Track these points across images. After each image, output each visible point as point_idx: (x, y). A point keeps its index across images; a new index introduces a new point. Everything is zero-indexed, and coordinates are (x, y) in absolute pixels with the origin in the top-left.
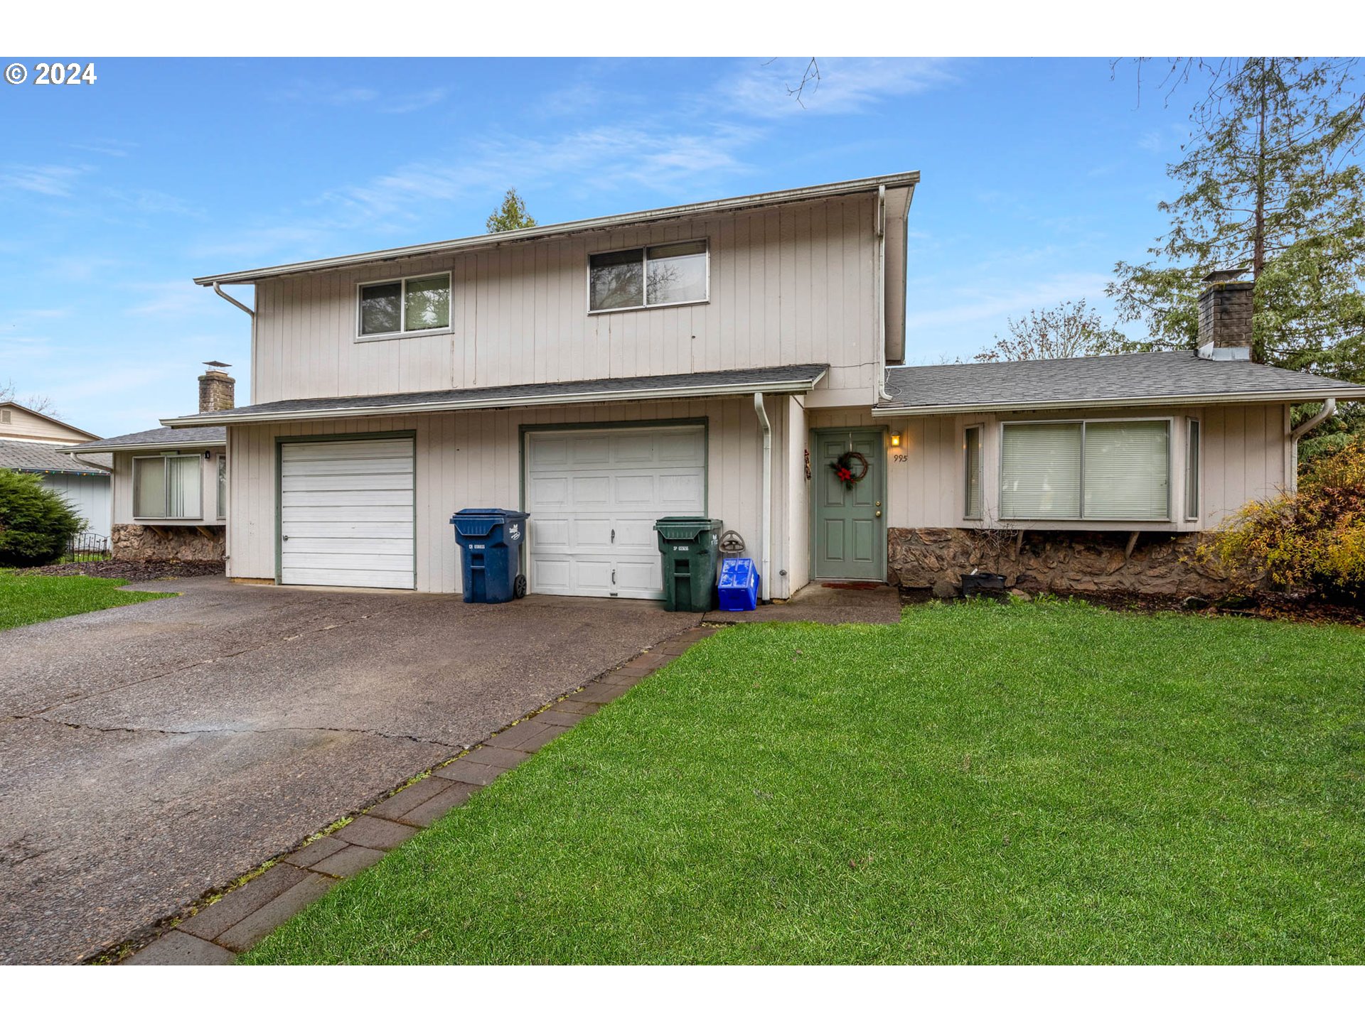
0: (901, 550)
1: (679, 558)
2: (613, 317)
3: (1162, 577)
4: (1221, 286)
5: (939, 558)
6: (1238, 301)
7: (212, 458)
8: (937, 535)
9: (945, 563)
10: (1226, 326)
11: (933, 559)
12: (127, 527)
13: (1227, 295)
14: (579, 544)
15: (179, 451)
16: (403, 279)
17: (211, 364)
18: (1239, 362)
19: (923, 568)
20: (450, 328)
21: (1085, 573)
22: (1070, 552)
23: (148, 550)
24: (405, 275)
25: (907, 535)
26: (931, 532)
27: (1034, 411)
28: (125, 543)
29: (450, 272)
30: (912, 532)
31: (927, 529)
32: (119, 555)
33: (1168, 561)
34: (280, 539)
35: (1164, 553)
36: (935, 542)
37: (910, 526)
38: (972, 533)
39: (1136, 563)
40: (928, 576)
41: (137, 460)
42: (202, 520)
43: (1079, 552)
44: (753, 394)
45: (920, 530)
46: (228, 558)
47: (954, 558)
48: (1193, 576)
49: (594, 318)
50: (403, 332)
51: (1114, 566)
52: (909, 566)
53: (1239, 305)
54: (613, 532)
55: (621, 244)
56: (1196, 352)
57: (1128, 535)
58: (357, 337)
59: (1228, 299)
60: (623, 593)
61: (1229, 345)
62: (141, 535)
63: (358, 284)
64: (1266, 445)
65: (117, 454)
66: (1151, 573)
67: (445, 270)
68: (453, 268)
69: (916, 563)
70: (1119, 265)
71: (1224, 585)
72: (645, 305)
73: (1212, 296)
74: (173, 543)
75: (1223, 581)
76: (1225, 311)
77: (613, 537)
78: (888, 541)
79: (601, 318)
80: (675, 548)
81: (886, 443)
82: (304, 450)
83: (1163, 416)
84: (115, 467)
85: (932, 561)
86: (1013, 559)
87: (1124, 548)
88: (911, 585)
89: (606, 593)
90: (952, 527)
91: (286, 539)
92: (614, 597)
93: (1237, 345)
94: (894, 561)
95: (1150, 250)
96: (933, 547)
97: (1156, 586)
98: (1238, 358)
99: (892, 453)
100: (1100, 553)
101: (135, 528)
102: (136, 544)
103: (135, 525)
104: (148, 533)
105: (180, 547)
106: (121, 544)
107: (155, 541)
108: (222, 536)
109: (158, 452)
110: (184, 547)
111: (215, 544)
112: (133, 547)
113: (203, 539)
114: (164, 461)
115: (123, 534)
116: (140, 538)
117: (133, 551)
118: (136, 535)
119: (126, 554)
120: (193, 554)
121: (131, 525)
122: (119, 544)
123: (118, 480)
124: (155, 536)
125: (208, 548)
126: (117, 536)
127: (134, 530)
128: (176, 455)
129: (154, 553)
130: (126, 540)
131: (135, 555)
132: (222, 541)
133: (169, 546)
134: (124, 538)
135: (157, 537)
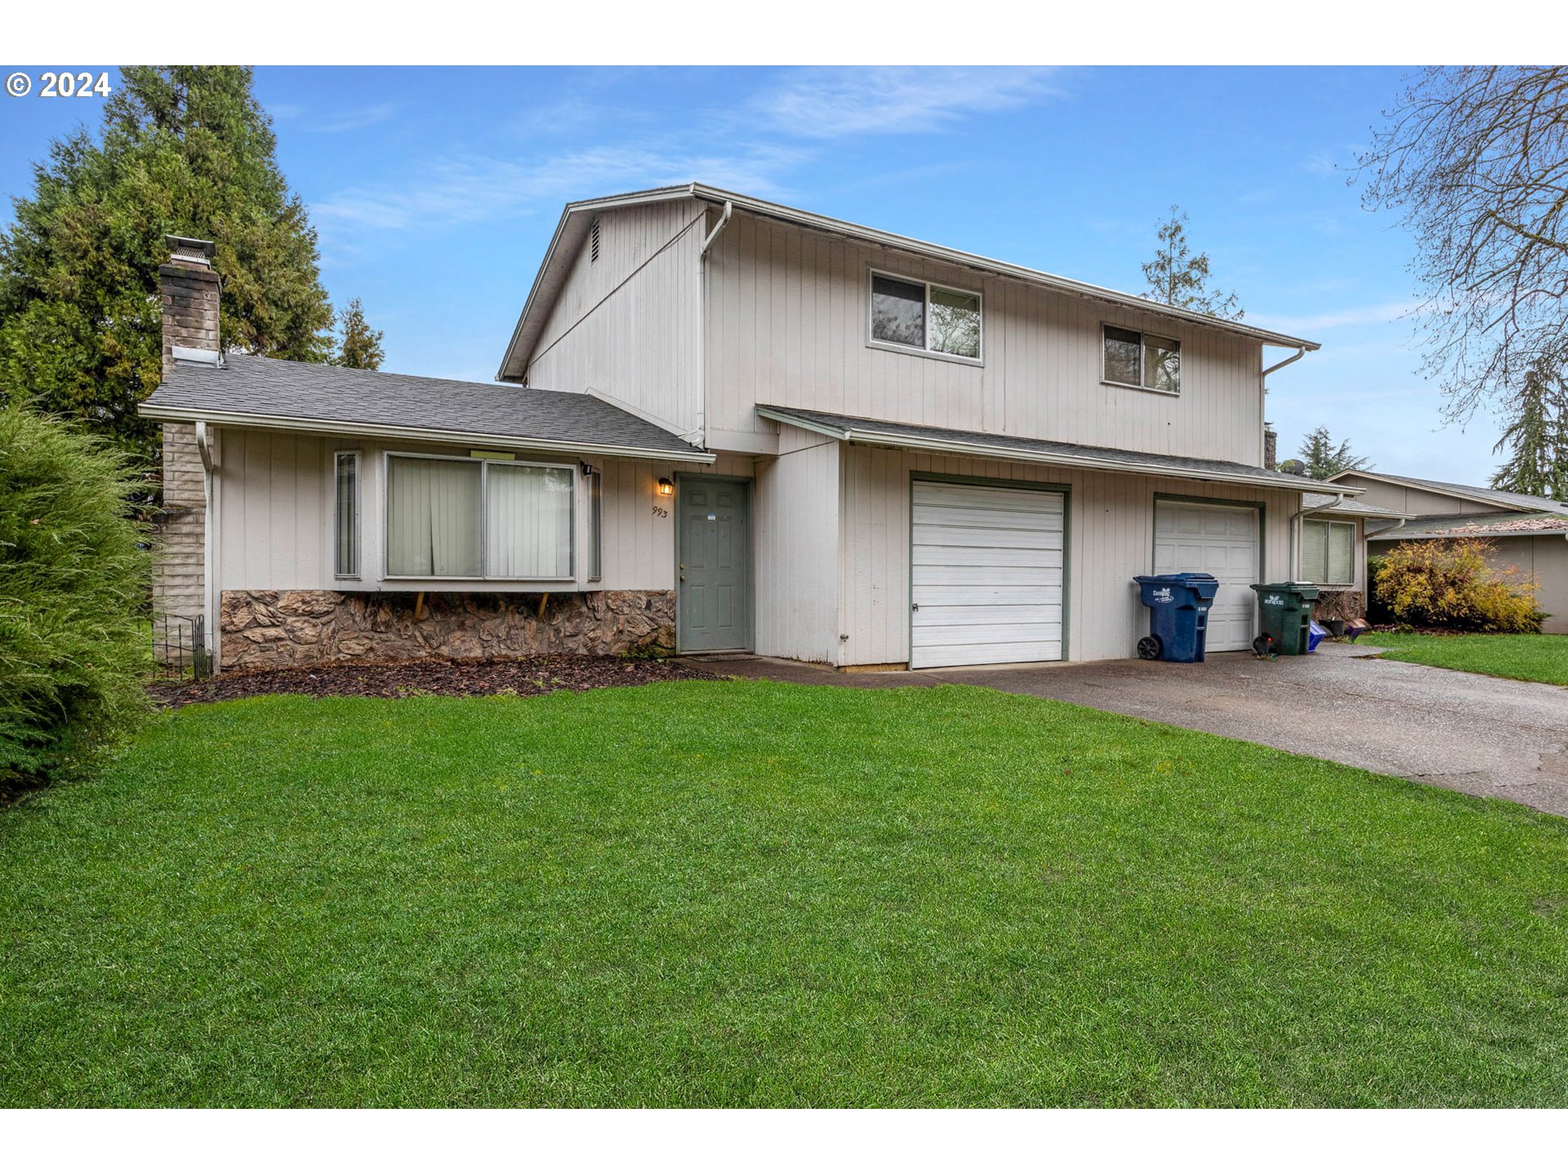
2: (1118, 390)
12: (275, 597)
15: (521, 454)
16: (928, 284)
20: (980, 360)
23: (352, 644)
24: (931, 280)
28: (272, 632)
29: (980, 295)
32: (246, 658)
34: (911, 608)
42: (573, 582)
46: (845, 637)
49: (1104, 387)
50: (929, 350)
55: (1122, 322)
58: (872, 341)
62: (327, 613)
63: (872, 269)
67: (976, 291)
68: (983, 291)
72: (1142, 386)
74: (427, 628)
79: (1109, 388)
80: (1303, 606)
82: (940, 491)
84: (223, 460)
91: (916, 608)
101: (306, 598)
102: (309, 632)
103: (310, 592)
104: (354, 608)
105: (448, 634)
106: (256, 634)
107: (374, 624)
108: (560, 611)
109: (467, 449)
110: (458, 634)
111: (541, 625)
112: (298, 641)
113: (510, 616)
114: (480, 469)
115: (264, 611)
116: (324, 620)
117: (300, 648)
118: (311, 614)
119: (273, 655)
120: (484, 644)
121: (292, 592)
122: (248, 633)
123: (233, 495)
124: (375, 614)
125: (522, 632)
126: (242, 617)
127: (304, 602)
128: (509, 460)
129: (371, 649)
130: (274, 625)
131: (308, 657)
132: (558, 620)
133: (417, 634)
134: (267, 621)
135: (383, 616)
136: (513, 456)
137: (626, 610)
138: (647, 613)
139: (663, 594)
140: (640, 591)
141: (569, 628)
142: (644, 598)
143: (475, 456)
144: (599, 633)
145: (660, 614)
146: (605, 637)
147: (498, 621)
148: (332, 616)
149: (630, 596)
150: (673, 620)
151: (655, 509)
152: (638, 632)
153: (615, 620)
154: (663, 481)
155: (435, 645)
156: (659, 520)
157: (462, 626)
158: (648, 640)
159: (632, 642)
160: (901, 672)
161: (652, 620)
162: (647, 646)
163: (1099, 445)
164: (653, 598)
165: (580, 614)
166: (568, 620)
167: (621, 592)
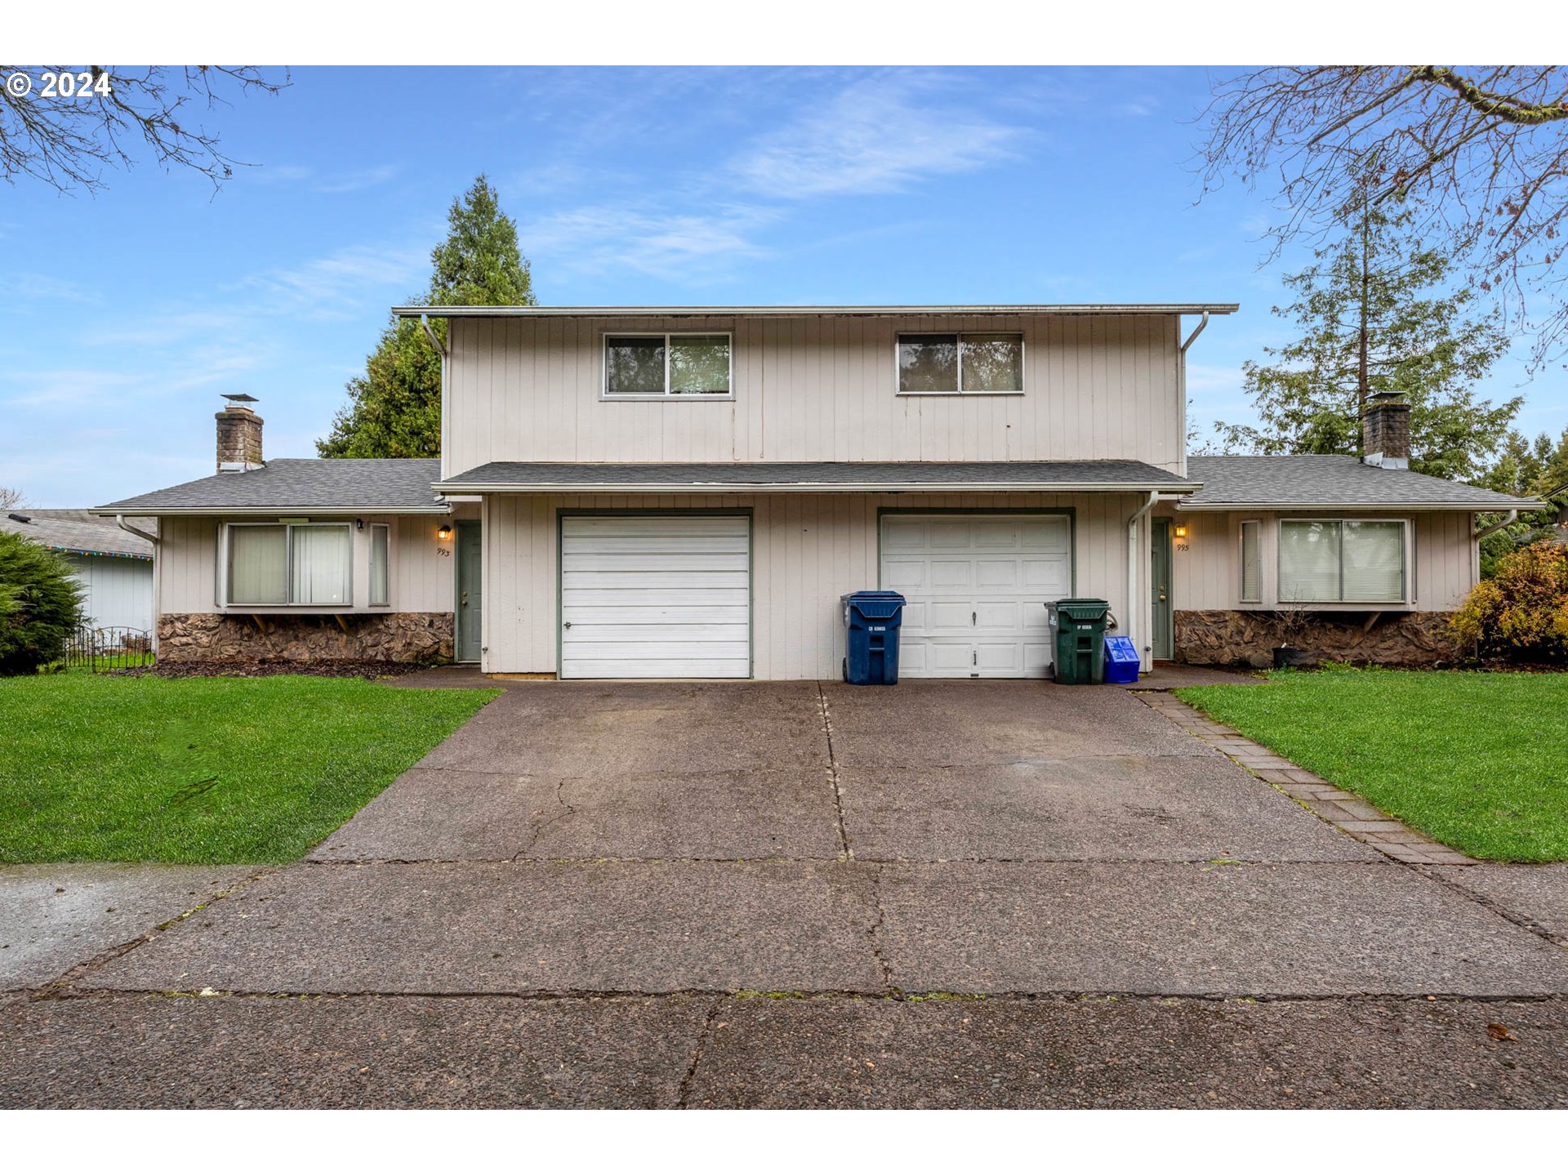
0: (1186, 630)
1: (1083, 636)
2: (924, 400)
3: (1390, 649)
4: (1387, 405)
5: (1219, 637)
6: (1399, 420)
7: (365, 528)
8: (1217, 616)
9: (1223, 641)
10: (1390, 439)
11: (1214, 639)
12: (187, 617)
13: (1392, 414)
14: (937, 627)
15: (312, 518)
16: (668, 335)
17: (232, 397)
18: (1400, 470)
19: (1205, 646)
20: (730, 394)
21: (1334, 647)
22: (1323, 630)
23: (229, 648)
24: (669, 330)
25: (1190, 617)
26: (1211, 614)
27: (1309, 511)
28: (184, 640)
29: (730, 334)
30: (1194, 614)
31: (1209, 611)
32: (171, 656)
33: (1395, 636)
34: (562, 626)
35: (1390, 630)
36: (1215, 622)
37: (1192, 609)
38: (1244, 613)
39: (1370, 637)
40: (1209, 653)
41: (232, 528)
42: (351, 606)
43: (1330, 630)
44: (1149, 492)
45: (1202, 612)
46: (486, 650)
47: (1231, 637)
48: (1412, 647)
49: (903, 400)
50: (667, 393)
51: (1356, 641)
52: (1192, 645)
53: (1400, 422)
54: (974, 614)
55: (931, 327)
56: (1362, 460)
57: (1369, 614)
58: (604, 395)
59: (1392, 417)
60: (984, 673)
61: (1394, 455)
62: (214, 628)
63: (605, 334)
64: (1458, 543)
65: (164, 520)
66: (1382, 645)
67: (724, 330)
68: (733, 330)
69: (1198, 642)
70: (1247, 363)
71: (1434, 654)
72: (960, 391)
73: (1380, 414)
74: (274, 639)
75: (1432, 650)
76: (1390, 427)
77: (974, 620)
78: (1175, 622)
79: (910, 399)
80: (1079, 627)
81: (1171, 533)
82: (594, 524)
83: (1399, 518)
84: (162, 536)
85: (1212, 639)
86: (1279, 636)
87: (1362, 626)
88: (1194, 661)
89: (966, 674)
90: (1226, 608)
91: (568, 625)
92: (975, 677)
93: (1399, 456)
94: (1180, 640)
95: (1266, 350)
96: (1213, 627)
97: (1386, 656)
98: (1400, 467)
99: (1176, 542)
100: (1345, 630)
101: (203, 618)
102: (205, 640)
103: (205, 615)
104: (229, 624)
105: (287, 643)
106: (175, 641)
107: (242, 636)
108: (364, 628)
109: (275, 518)
110: (294, 643)
111: (350, 638)
112: (199, 645)
113: (328, 632)
114: (285, 530)
115: (181, 627)
116: (214, 632)
117: (200, 650)
118: (205, 628)
119: (185, 654)
120: (312, 651)
121: (196, 615)
122: (172, 640)
123: (167, 554)
124: (241, 629)
125: (337, 643)
126: (168, 630)
127: (202, 621)
128: (305, 522)
129: (240, 652)
130: (185, 635)
131: (204, 656)
132: (362, 634)
133: (268, 642)
134: (181, 633)
135: (246, 631)
136: (307, 520)
137: (413, 627)
138: (431, 630)
139: (444, 615)
140: (425, 613)
141: (369, 640)
142: (427, 618)
143: (282, 522)
144: (392, 644)
145: (441, 630)
146: (398, 649)
147: (320, 634)
148: (217, 630)
149: (416, 617)
150: (451, 636)
151: (439, 550)
152: (422, 644)
153: (404, 635)
154: (446, 529)
155: (279, 650)
156: (442, 557)
157: (296, 638)
158: (431, 650)
159: (418, 652)
160: (550, 680)
161: (434, 635)
162: (430, 655)
163: (895, 460)
164: (433, 619)
165: (378, 630)
166: (369, 634)
167: (409, 615)
